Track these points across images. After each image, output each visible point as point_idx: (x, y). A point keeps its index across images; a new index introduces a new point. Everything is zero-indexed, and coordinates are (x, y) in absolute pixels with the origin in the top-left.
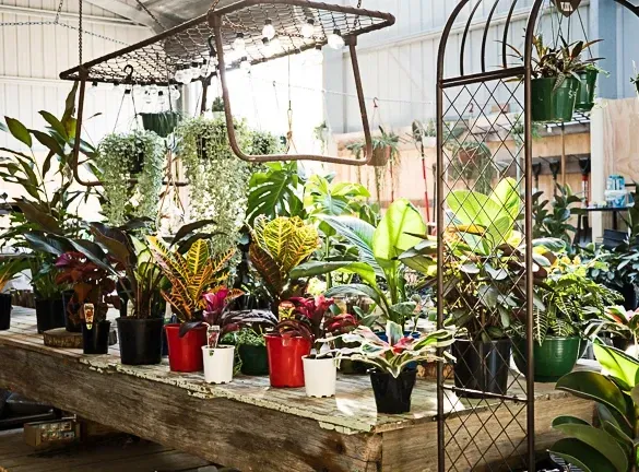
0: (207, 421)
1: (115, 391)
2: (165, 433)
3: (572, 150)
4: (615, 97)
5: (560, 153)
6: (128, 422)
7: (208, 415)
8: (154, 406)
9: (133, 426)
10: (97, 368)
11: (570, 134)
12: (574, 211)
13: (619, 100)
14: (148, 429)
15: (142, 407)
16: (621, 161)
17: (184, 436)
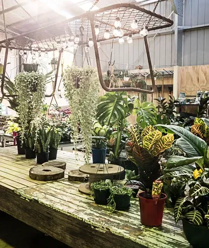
0: (100, 240)
1: (35, 209)
2: (69, 239)
3: (166, 83)
4: (181, 66)
5: (162, 84)
6: (44, 227)
7: (101, 237)
8: (61, 223)
9: (47, 230)
10: (25, 198)
11: (165, 78)
12: (176, 105)
13: (182, 67)
14: (57, 233)
15: (53, 222)
16: (183, 88)
17: (83, 244)
